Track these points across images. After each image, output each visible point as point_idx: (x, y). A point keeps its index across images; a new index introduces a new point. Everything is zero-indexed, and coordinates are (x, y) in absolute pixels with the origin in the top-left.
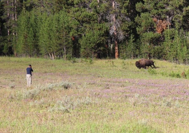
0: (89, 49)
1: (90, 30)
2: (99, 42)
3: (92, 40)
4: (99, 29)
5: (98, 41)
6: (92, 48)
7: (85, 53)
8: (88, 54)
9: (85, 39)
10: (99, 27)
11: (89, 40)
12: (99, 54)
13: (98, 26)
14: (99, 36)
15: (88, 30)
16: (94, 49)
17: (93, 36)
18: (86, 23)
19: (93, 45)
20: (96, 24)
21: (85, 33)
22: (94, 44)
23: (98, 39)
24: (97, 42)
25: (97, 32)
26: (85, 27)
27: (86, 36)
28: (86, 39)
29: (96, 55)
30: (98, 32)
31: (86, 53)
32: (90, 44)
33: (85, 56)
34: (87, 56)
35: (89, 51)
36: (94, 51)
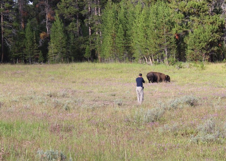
0: (198, 49)
1: (199, 24)
2: (212, 40)
3: (202, 37)
4: (212, 23)
5: (210, 38)
6: (203, 48)
7: (193, 55)
8: (197, 56)
9: (193, 36)
10: (212, 21)
11: (199, 39)
12: (211, 56)
13: (210, 18)
14: (211, 32)
15: (197, 24)
16: (205, 49)
17: (204, 32)
18: (193, 15)
19: (204, 45)
20: (207, 17)
21: (193, 28)
22: (206, 43)
23: (210, 37)
24: (209, 40)
25: (208, 28)
26: (193, 20)
27: (195, 33)
28: (195, 37)
29: (208, 57)
30: (211, 27)
31: (195, 55)
32: (200, 43)
33: (194, 59)
34: (195, 59)
35: (198, 52)
36: (205, 52)
